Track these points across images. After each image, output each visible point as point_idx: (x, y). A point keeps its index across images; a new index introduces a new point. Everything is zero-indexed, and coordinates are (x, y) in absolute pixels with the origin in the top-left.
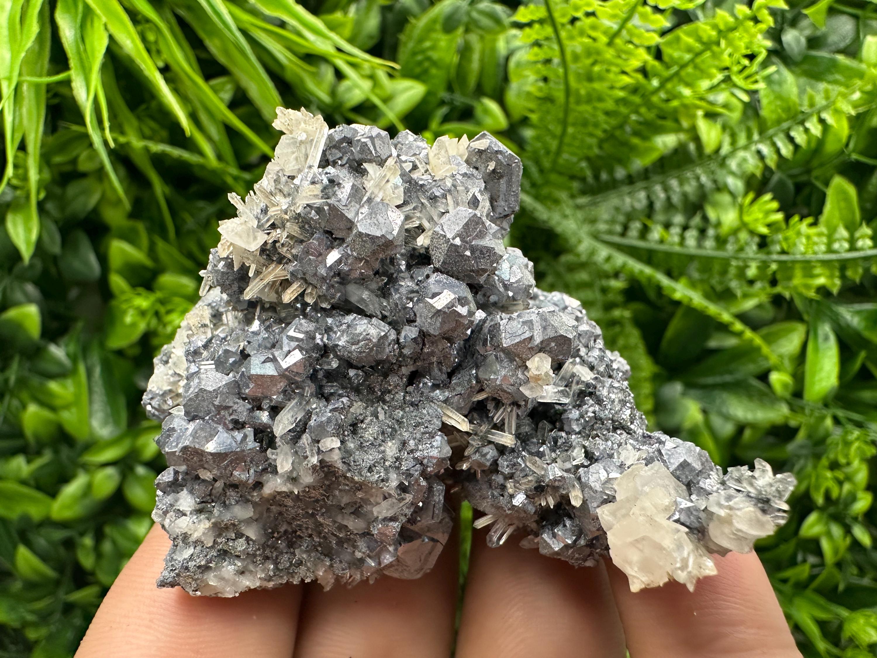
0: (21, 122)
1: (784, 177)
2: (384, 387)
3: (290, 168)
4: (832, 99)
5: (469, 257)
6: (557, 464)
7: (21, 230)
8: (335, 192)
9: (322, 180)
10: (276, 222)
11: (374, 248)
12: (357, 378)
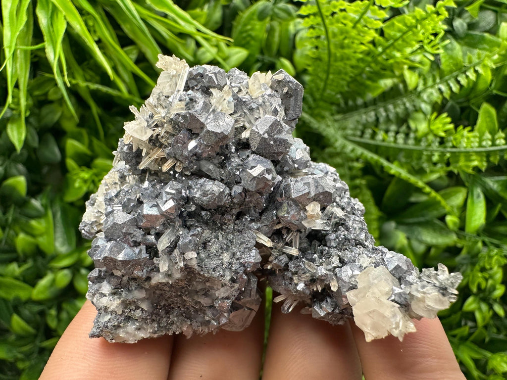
0: (16, 71)
1: (454, 103)
2: (222, 221)
3: (167, 91)
4: (482, 59)
5: (272, 145)
6: (323, 266)
7: (15, 133)
8: (193, 106)
9: (186, 99)
10: (158, 124)
11: (217, 139)
12: (206, 216)
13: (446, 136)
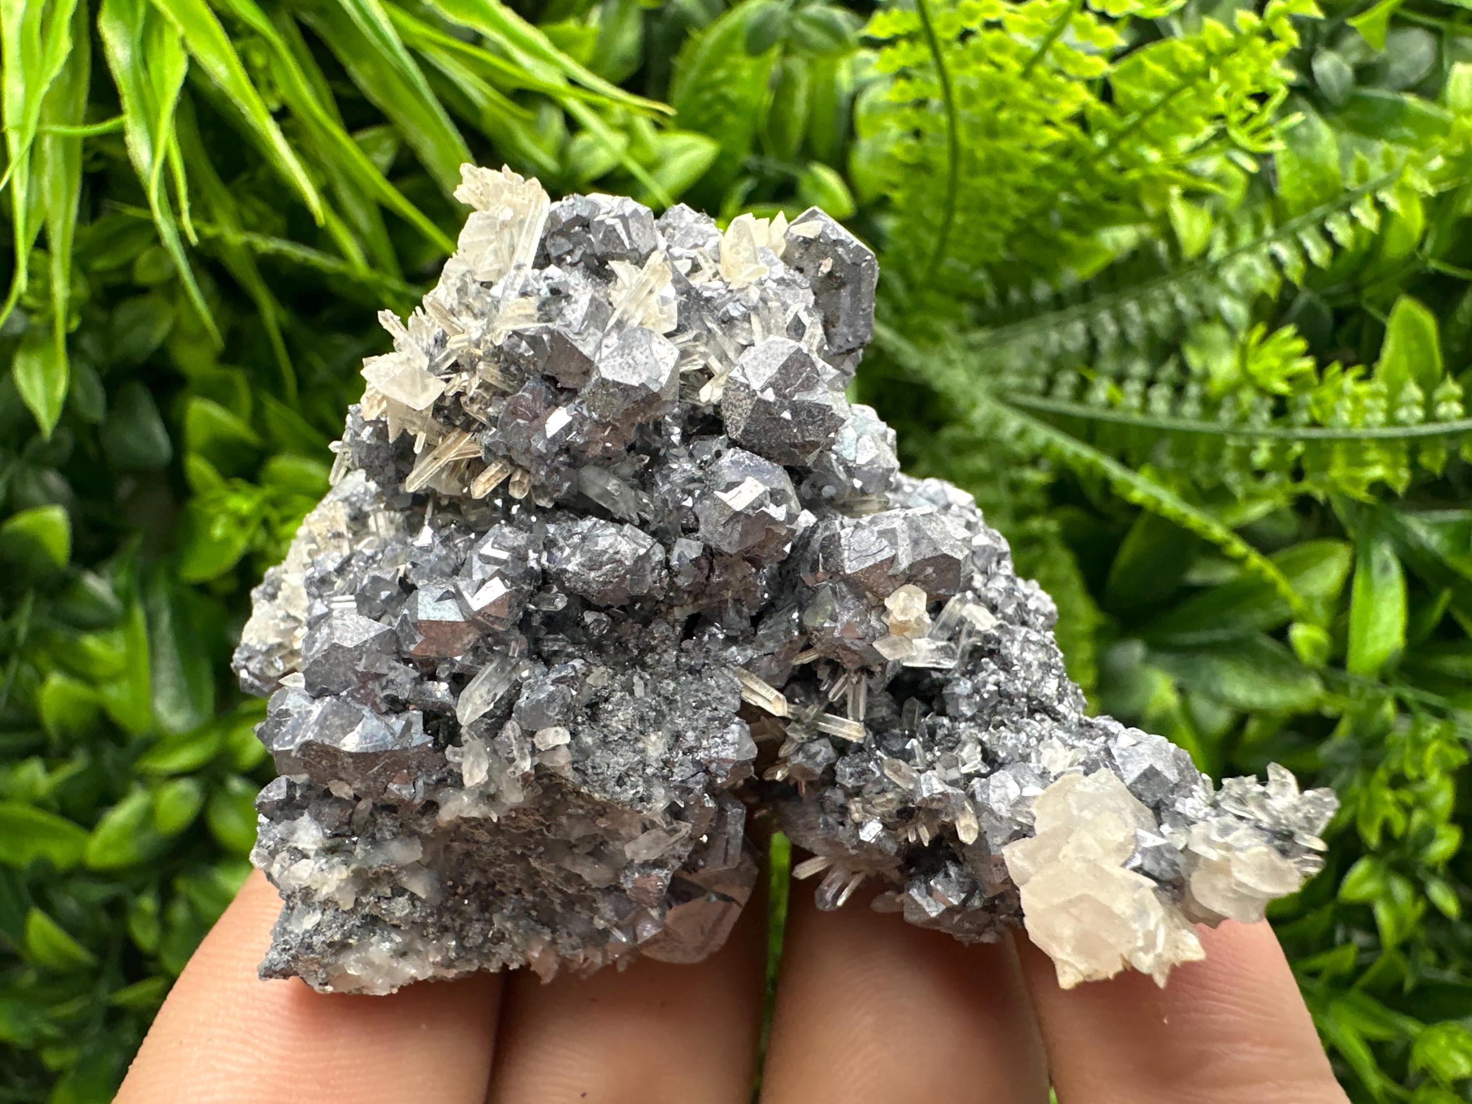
0: (40, 198)
1: (1316, 298)
2: (644, 642)
3: (485, 268)
4: (1396, 169)
5: (788, 421)
6: (935, 772)
7: (38, 383)
8: (561, 310)
9: (539, 290)
10: (461, 361)
11: (628, 405)
12: (598, 627)
13: (1292, 392)
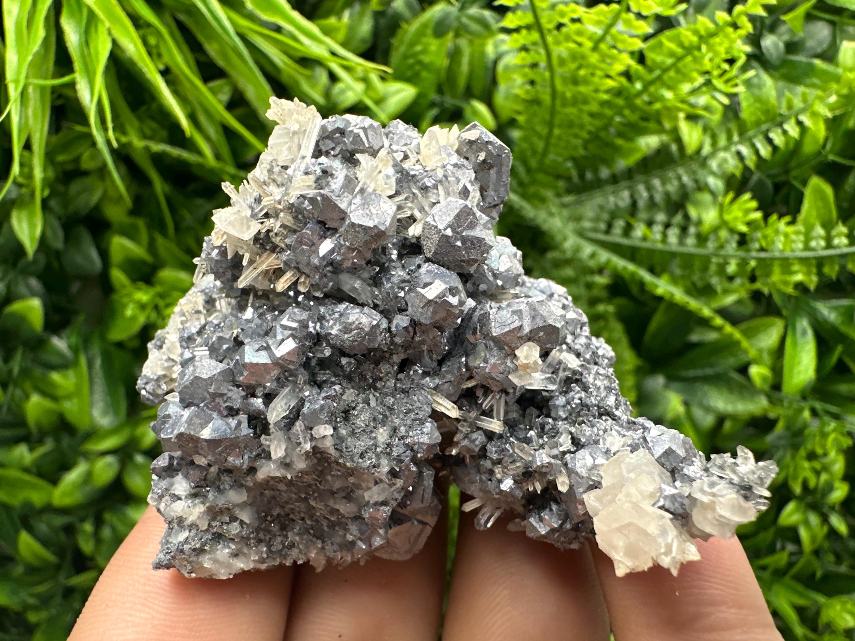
0: (27, 121)
1: (763, 177)
2: (376, 375)
3: (284, 158)
4: (809, 102)
5: (459, 247)
6: (544, 451)
7: (25, 226)
8: (328, 182)
9: (315, 171)
10: (270, 212)
11: (367, 238)
12: (349, 366)
13: (749, 231)
